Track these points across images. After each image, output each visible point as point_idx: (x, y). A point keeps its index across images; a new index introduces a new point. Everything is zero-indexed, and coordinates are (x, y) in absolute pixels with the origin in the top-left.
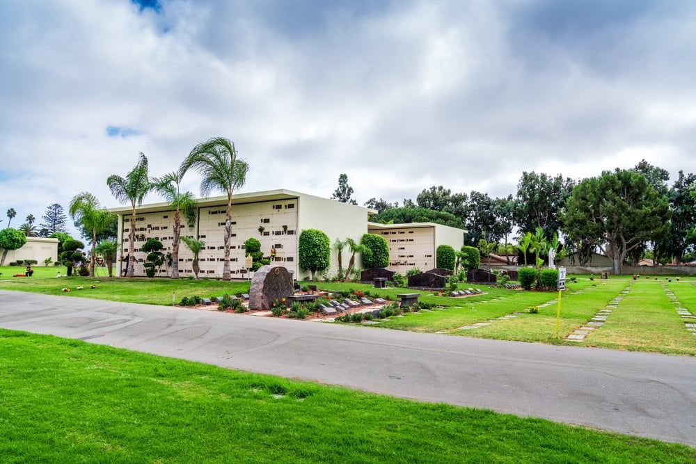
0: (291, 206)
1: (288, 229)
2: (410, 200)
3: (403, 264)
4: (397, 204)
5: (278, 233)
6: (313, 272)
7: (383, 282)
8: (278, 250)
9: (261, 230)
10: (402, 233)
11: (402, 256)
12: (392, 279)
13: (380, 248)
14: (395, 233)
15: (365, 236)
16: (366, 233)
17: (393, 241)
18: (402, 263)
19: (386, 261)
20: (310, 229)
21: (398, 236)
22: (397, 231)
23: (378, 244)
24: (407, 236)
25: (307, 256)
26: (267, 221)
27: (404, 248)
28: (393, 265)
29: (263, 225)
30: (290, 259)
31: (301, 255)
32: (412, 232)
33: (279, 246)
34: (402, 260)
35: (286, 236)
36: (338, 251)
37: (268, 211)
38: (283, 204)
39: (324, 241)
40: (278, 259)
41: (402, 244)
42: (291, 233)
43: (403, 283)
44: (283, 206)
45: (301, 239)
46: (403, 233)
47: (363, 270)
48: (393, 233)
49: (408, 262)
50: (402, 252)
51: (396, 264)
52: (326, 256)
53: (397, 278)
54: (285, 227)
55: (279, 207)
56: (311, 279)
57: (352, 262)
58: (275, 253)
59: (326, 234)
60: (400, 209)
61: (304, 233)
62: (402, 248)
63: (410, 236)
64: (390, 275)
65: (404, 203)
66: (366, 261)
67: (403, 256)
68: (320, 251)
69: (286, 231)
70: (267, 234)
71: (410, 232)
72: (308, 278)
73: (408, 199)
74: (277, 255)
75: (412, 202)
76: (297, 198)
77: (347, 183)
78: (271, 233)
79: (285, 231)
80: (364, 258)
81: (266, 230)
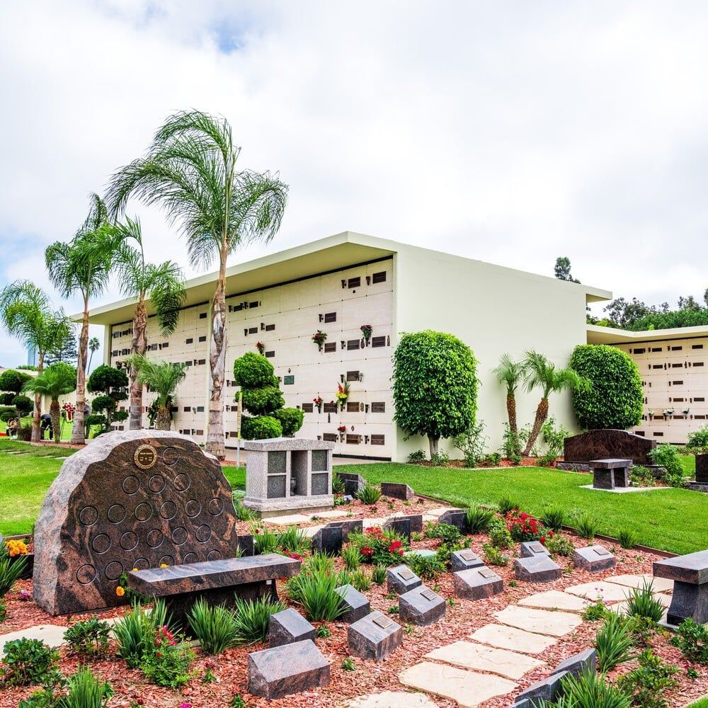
0: (380, 277)
1: (374, 334)
2: (691, 299)
3: (680, 417)
4: (666, 306)
5: (353, 345)
6: (434, 438)
7: (620, 472)
8: (353, 385)
9: (319, 338)
10: (674, 349)
11: (676, 400)
12: (648, 462)
13: (617, 380)
14: (660, 350)
15: (578, 351)
16: (584, 343)
17: (655, 367)
18: (678, 413)
19: (635, 412)
20: (421, 331)
21: (665, 357)
22: (663, 345)
23: (611, 368)
24: (688, 355)
25: (413, 400)
26: (331, 318)
27: (681, 383)
28: (656, 418)
29: (325, 328)
30: (379, 407)
31: (399, 397)
32: (701, 347)
33: (354, 376)
34: (678, 408)
35: (369, 351)
36: (505, 386)
37: (330, 295)
38: (362, 273)
39: (457, 359)
40: (354, 407)
41: (676, 374)
42: (379, 342)
43: (680, 473)
44: (363, 281)
45: (399, 356)
46: (680, 348)
47: (572, 434)
48: (655, 350)
49: (693, 412)
50: (677, 391)
51: (663, 417)
52: (463, 398)
53: (663, 459)
54: (367, 330)
55: (355, 283)
56: (428, 457)
57: (542, 413)
58: (347, 392)
59: (465, 341)
60: (671, 314)
61: (407, 343)
62: (675, 383)
63: (696, 356)
64: (640, 450)
65: (680, 305)
66: (581, 410)
67: (681, 400)
68: (446, 387)
69: (370, 339)
70: (331, 348)
71: (694, 347)
72: (420, 454)
73: (686, 297)
74: (352, 398)
75: (695, 300)
76: (390, 257)
77: (570, 272)
78: (339, 346)
79: (367, 339)
80: (577, 403)
81: (328, 340)
